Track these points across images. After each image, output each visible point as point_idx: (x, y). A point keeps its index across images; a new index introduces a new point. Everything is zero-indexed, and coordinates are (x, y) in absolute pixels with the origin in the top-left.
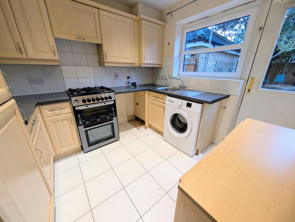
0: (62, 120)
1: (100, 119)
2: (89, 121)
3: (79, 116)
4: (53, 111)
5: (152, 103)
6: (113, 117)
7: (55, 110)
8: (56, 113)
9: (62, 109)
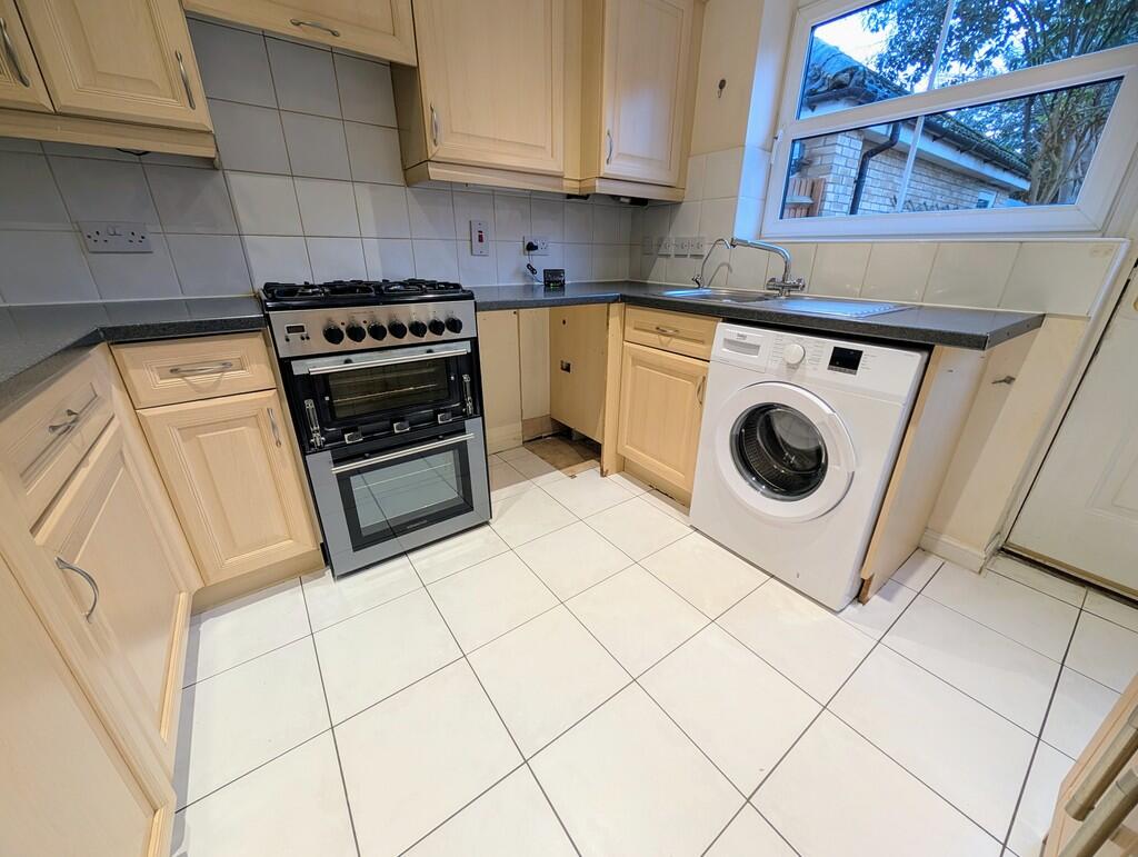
0: (227, 423)
1: (406, 424)
2: (354, 430)
3: (309, 404)
4: (182, 377)
5: (637, 361)
6: (467, 416)
7: (192, 372)
8: (197, 388)
9: (226, 366)
